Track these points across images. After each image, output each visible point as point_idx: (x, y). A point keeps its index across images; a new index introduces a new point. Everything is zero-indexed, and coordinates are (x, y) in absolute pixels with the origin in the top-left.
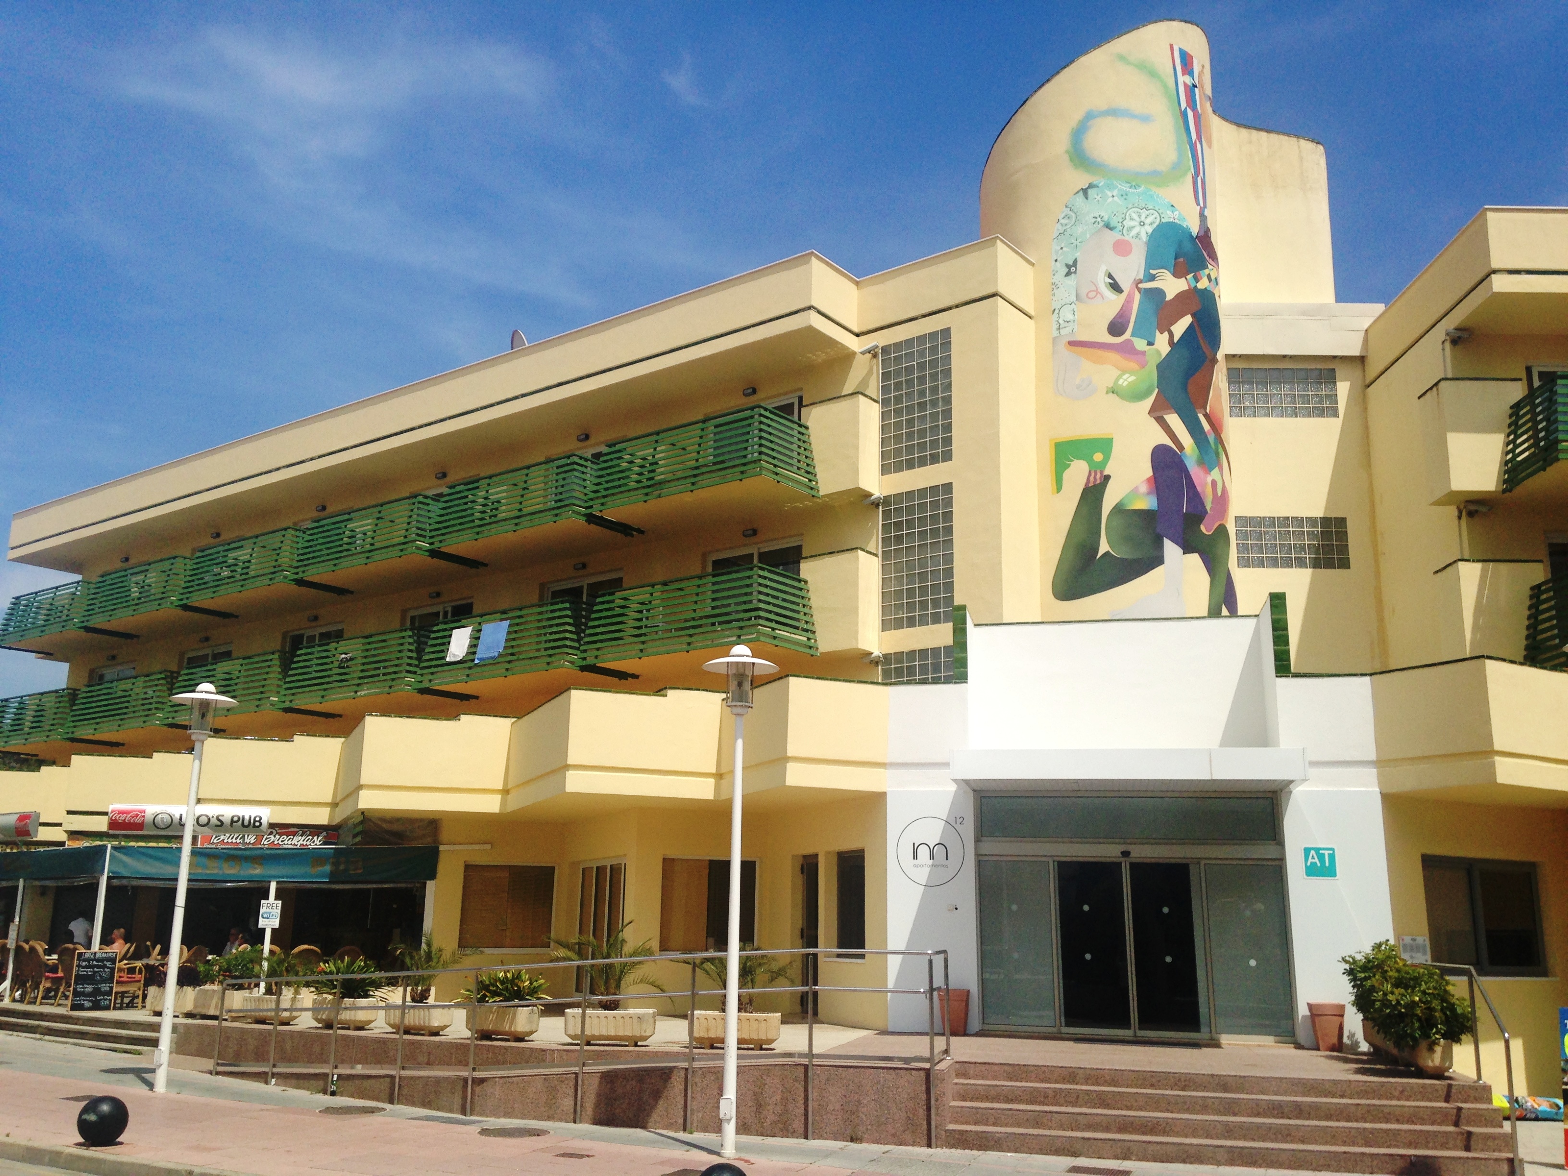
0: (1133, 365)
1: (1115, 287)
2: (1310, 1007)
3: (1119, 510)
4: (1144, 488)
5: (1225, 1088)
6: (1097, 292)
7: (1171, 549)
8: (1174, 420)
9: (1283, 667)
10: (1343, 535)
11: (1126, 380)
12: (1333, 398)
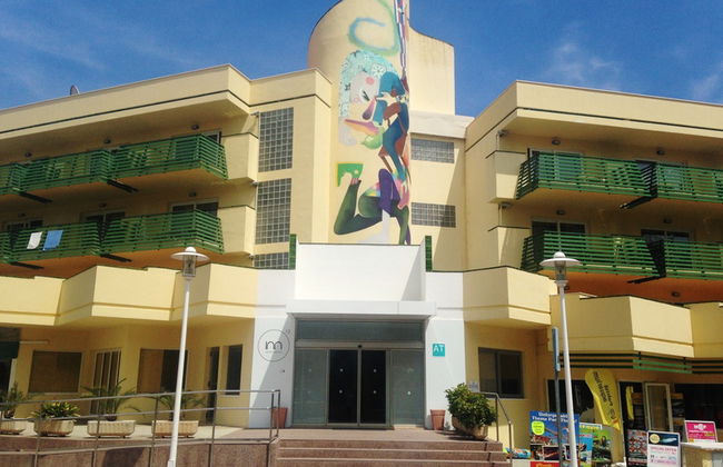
0: (373, 133)
2: (431, 411)
3: (364, 196)
4: (375, 187)
5: (397, 447)
7: (385, 215)
9: (429, 267)
10: (453, 213)
11: (370, 139)
12: (452, 155)
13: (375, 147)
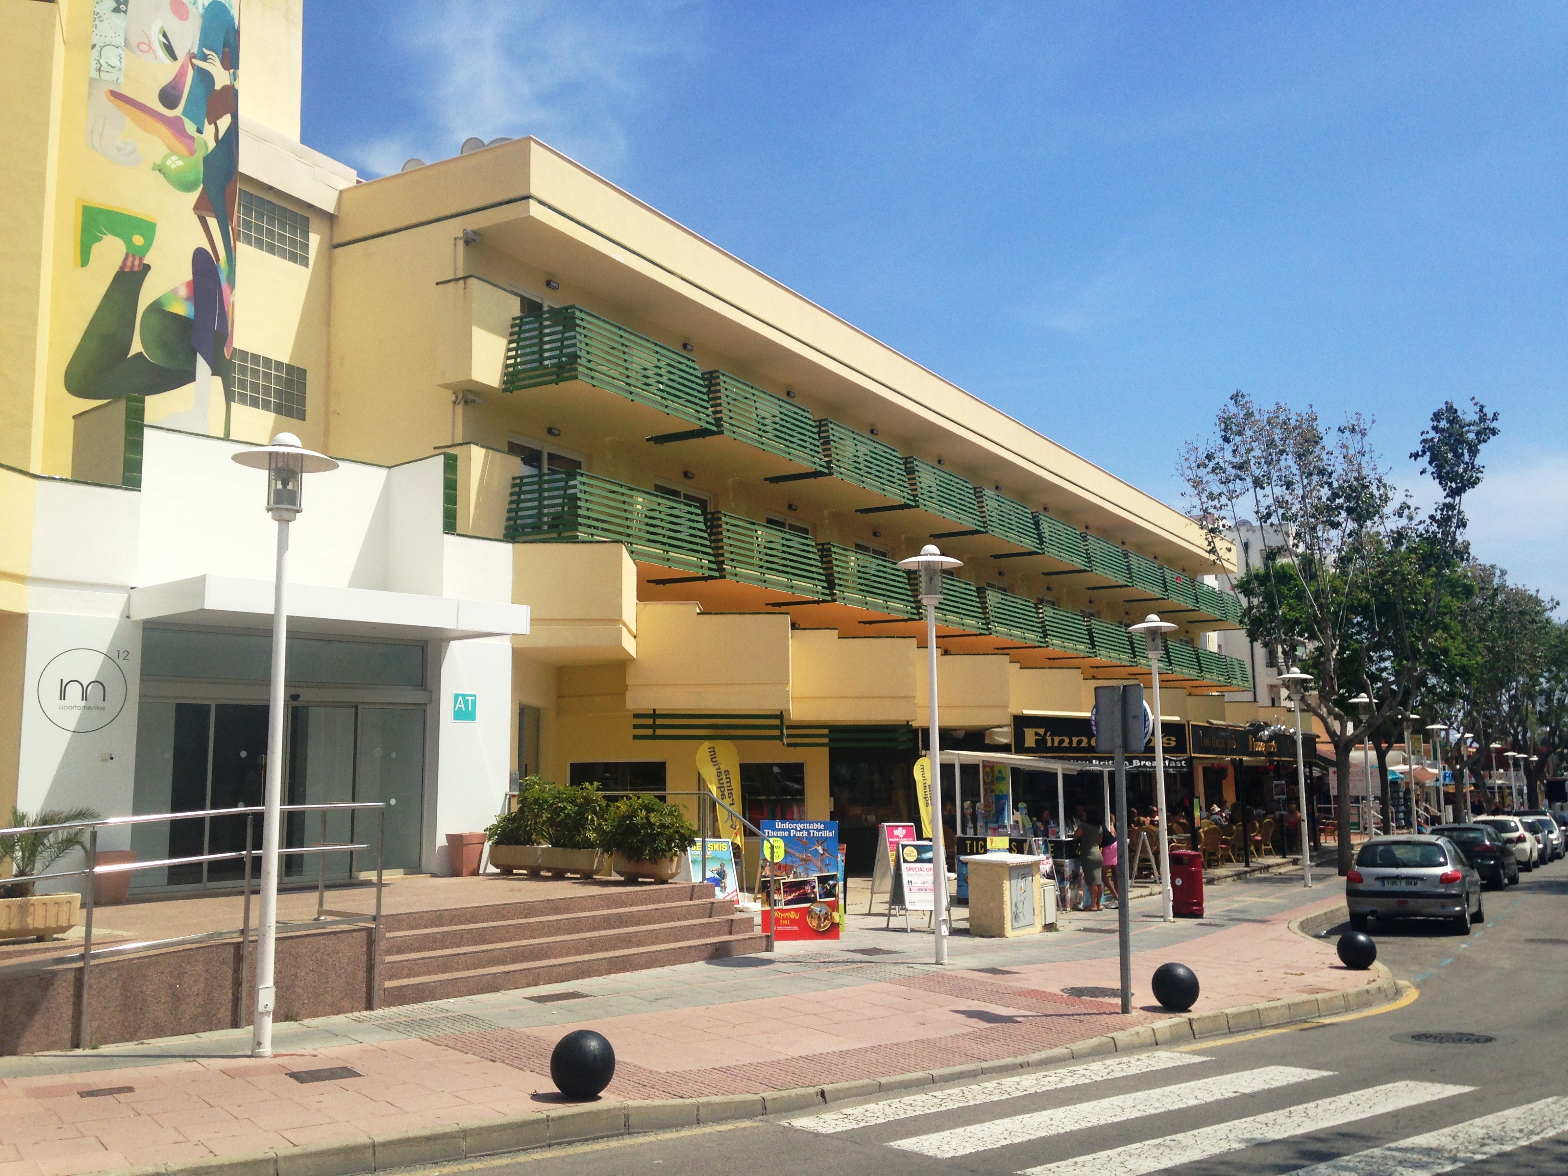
0: (181, 148)
1: (169, 50)
2: (450, 837)
3: (156, 308)
4: (183, 292)
6: (150, 48)
7: (202, 367)
8: (213, 223)
9: (450, 525)
10: (303, 387)
11: (175, 163)
12: (305, 247)
13: (188, 187)
